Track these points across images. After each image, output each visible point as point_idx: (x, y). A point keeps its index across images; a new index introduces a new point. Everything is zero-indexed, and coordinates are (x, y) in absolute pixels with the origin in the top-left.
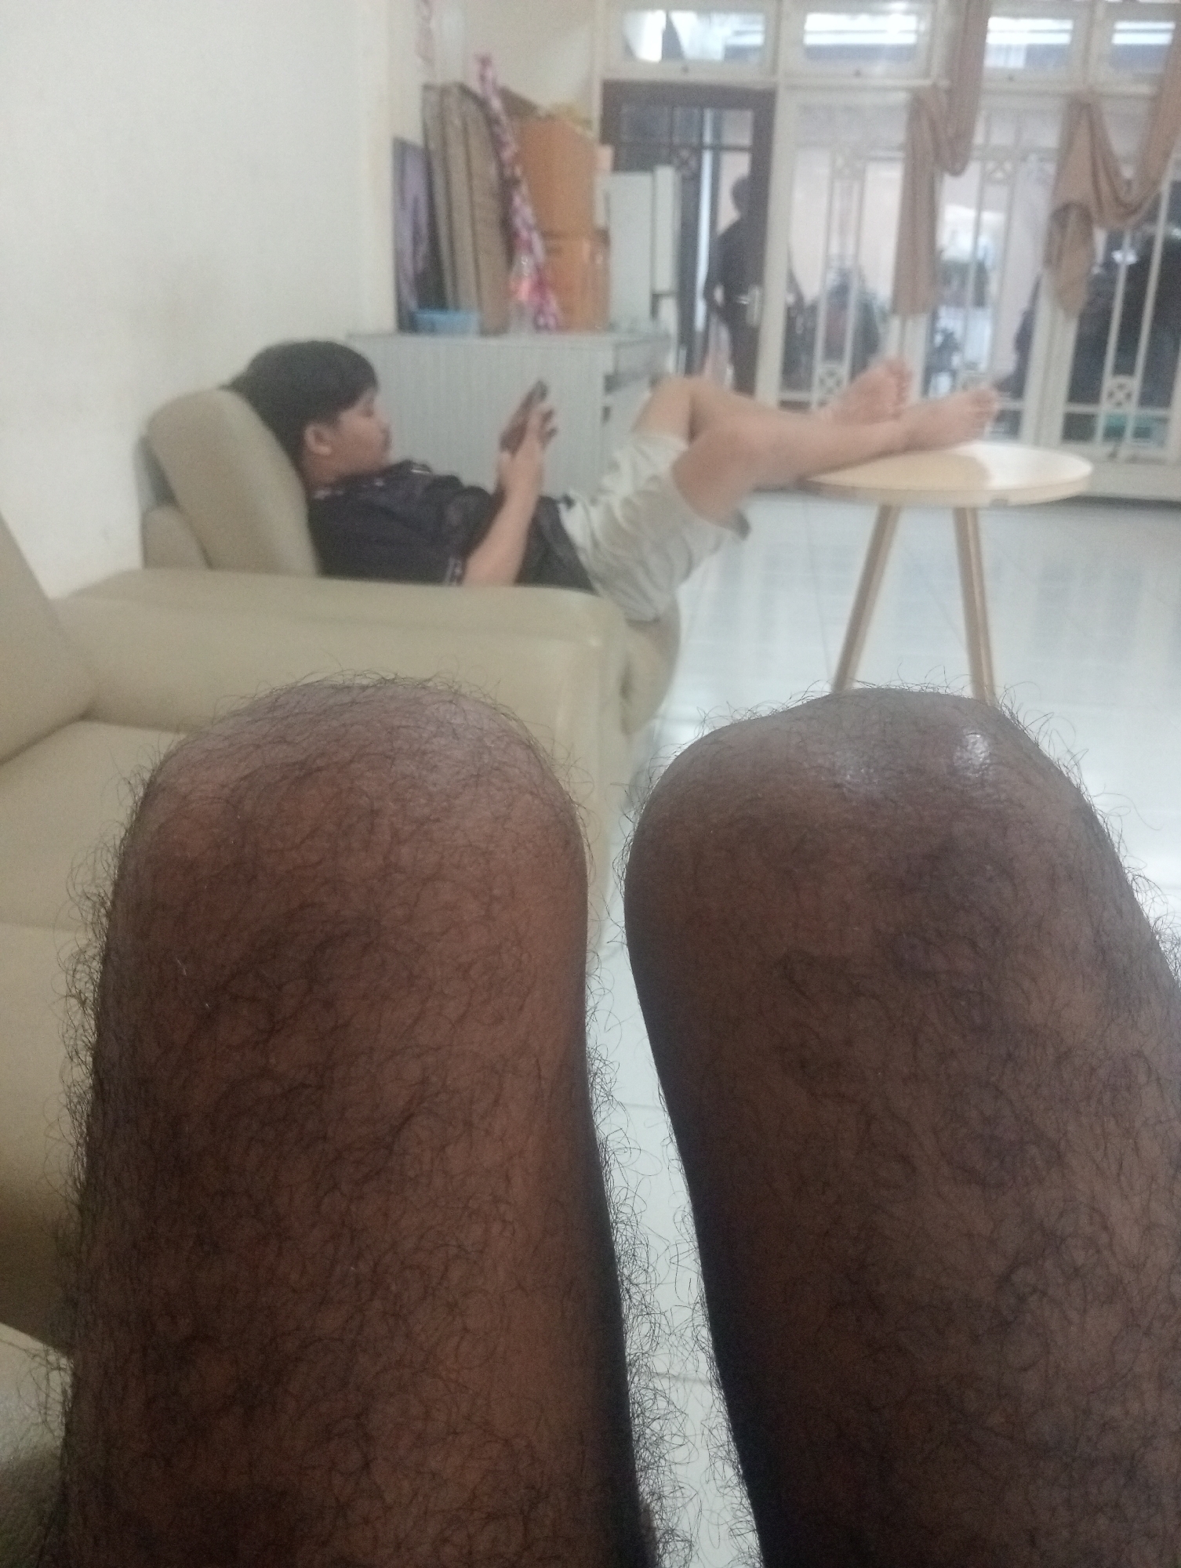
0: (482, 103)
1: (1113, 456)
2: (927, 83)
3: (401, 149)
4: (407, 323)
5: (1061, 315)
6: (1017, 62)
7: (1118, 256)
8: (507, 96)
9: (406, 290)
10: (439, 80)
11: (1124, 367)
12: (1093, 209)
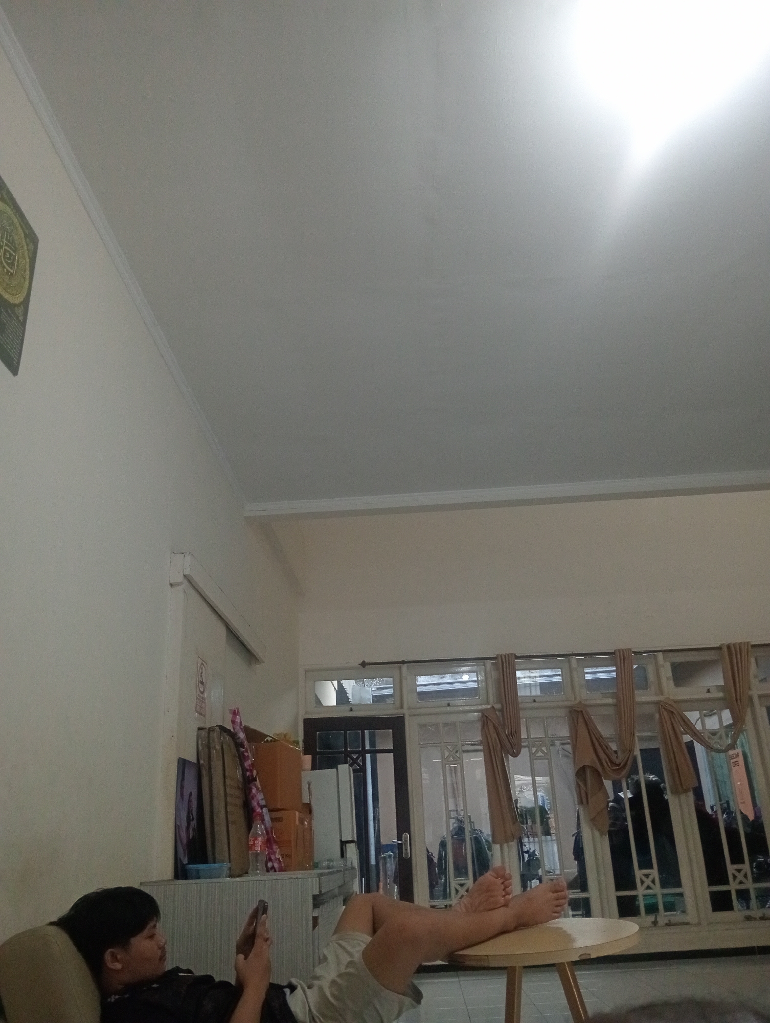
0: (233, 735)
1: (655, 923)
2: (489, 707)
3: (183, 764)
4: (181, 873)
5: (597, 833)
6: (536, 692)
7: (621, 794)
8: (247, 730)
9: (181, 851)
10: (208, 726)
11: (645, 863)
12: (600, 769)
